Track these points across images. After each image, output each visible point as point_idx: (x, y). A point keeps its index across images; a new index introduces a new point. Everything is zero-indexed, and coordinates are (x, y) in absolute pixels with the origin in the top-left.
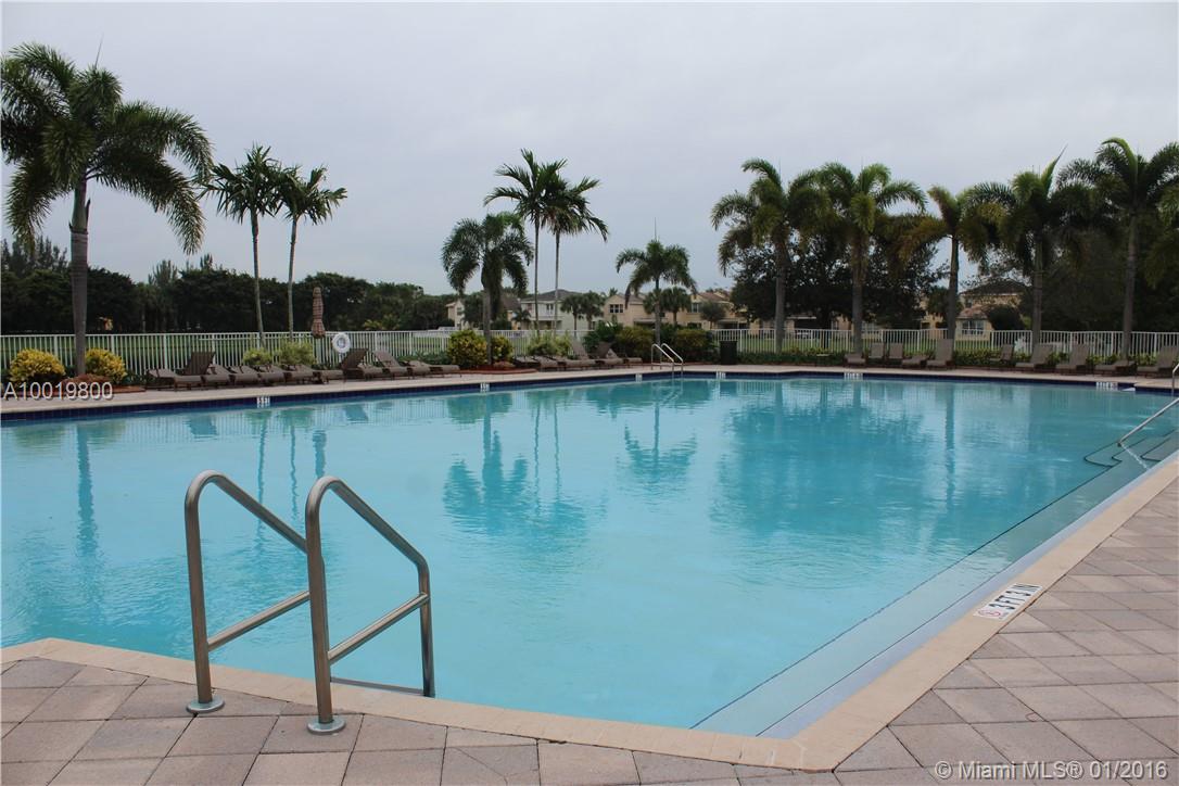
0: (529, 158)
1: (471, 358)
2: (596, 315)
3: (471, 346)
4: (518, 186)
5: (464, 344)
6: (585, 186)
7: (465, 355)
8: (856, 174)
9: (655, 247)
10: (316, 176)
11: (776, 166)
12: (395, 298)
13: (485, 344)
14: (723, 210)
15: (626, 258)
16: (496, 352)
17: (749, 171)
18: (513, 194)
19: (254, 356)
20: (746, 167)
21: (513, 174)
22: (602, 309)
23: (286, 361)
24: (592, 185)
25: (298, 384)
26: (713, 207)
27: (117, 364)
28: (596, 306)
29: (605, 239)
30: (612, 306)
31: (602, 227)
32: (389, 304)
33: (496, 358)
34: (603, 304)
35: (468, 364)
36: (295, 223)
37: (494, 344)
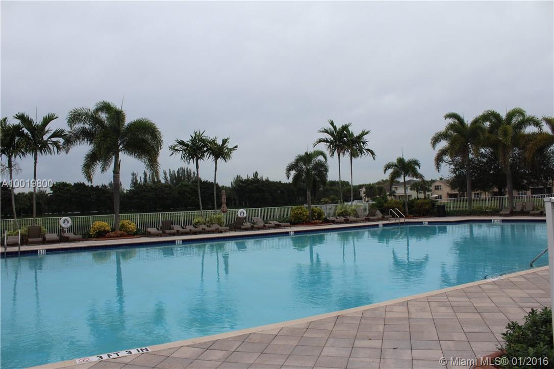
0: (332, 123)
1: (301, 219)
2: (428, 191)
3: (300, 213)
4: (329, 137)
5: (297, 213)
6: (364, 134)
7: (298, 217)
8: (503, 115)
9: (401, 161)
10: (225, 141)
11: (461, 115)
12: (335, 188)
13: (308, 212)
14: (436, 140)
15: (388, 167)
16: (314, 216)
17: (448, 119)
18: (326, 141)
19: (197, 221)
20: (446, 117)
21: (326, 131)
22: (431, 188)
23: (211, 222)
24: (367, 133)
25: (208, 233)
26: (431, 138)
27: (132, 227)
28: (427, 187)
29: (374, 159)
30: (436, 186)
31: (372, 153)
32: (332, 190)
33: (314, 218)
34: (431, 186)
35: (300, 222)
36: (216, 163)
37: (313, 211)
